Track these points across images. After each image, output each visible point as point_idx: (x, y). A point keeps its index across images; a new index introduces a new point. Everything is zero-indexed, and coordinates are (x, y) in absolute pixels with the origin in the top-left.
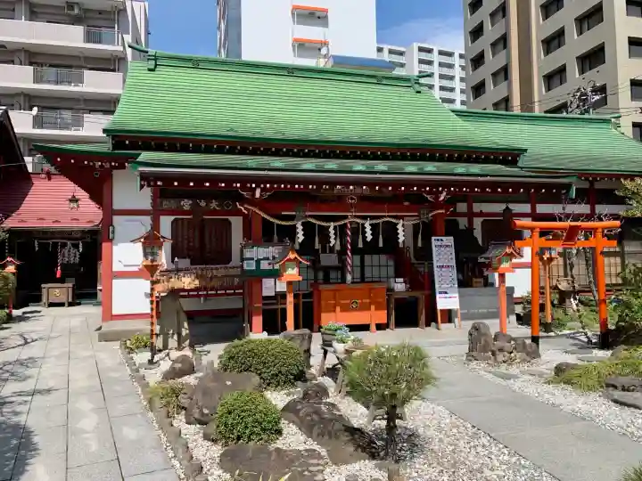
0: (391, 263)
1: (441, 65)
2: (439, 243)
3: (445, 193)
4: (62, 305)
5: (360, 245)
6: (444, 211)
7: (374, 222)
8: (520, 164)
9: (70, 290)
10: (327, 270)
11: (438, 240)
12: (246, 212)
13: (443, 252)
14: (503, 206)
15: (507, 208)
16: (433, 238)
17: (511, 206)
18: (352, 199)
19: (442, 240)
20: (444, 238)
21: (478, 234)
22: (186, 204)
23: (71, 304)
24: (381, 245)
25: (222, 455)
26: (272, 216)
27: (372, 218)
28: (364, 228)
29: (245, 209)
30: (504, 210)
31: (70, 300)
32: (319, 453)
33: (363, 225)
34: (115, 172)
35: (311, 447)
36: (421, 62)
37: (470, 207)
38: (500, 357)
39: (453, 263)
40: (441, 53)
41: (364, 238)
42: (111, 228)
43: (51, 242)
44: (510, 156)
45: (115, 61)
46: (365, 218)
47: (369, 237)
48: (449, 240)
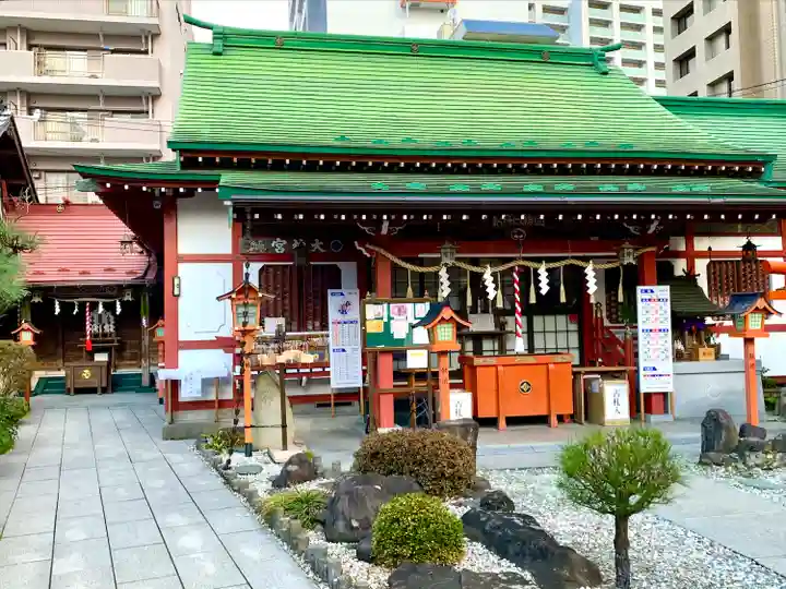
0: (573, 327)
1: (624, 26)
2: (647, 296)
3: (656, 223)
4: (92, 391)
5: (533, 300)
6: (654, 249)
7: (552, 265)
8: (766, 178)
9: (104, 371)
10: (478, 338)
11: (646, 291)
12: (368, 255)
13: (654, 307)
14: (743, 241)
15: (749, 243)
16: (639, 288)
17: (755, 240)
18: (519, 233)
19: (652, 291)
20: (655, 288)
21: (703, 282)
22: (279, 246)
23: (104, 391)
24: (563, 299)
25: (390, 578)
26: (404, 260)
27: (549, 260)
28: (537, 275)
29: (367, 250)
30: (744, 247)
31: (104, 385)
32: (522, 577)
33: (536, 270)
34: (180, 202)
35: (509, 570)
36: (594, 22)
37: (690, 244)
38: (752, 459)
39: (668, 325)
40: (623, 8)
41: (538, 289)
42: (176, 281)
43: (75, 301)
44: (750, 166)
45: (146, 38)
46: (539, 260)
47: (545, 289)
48: (664, 291)
